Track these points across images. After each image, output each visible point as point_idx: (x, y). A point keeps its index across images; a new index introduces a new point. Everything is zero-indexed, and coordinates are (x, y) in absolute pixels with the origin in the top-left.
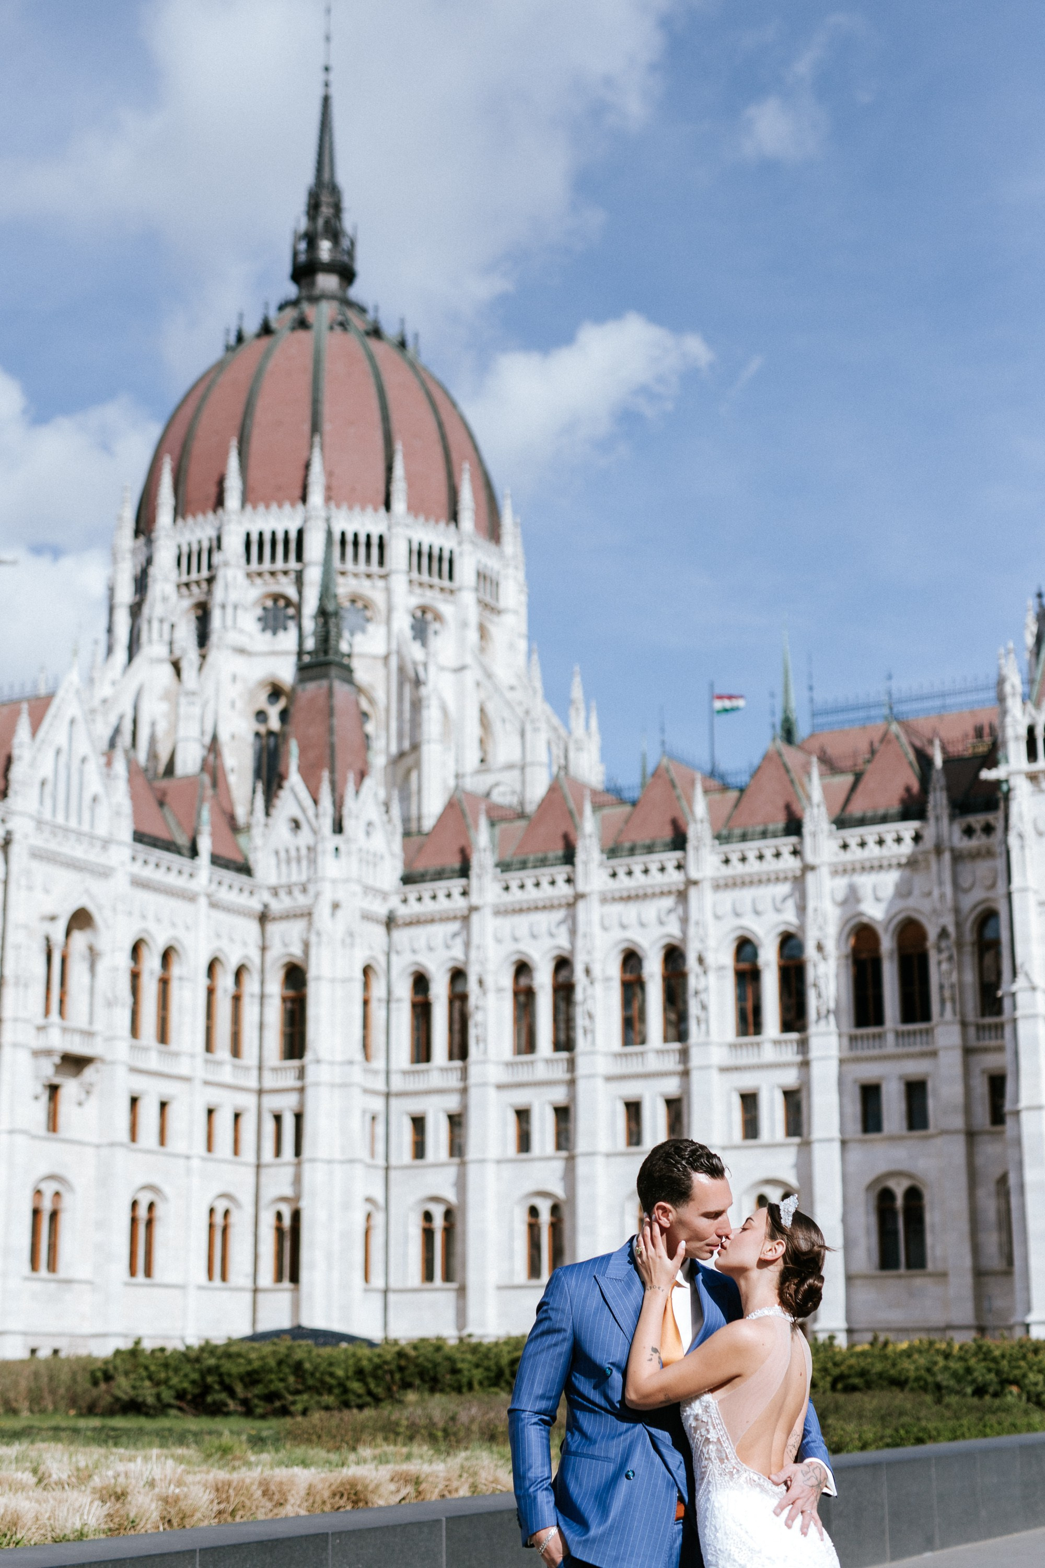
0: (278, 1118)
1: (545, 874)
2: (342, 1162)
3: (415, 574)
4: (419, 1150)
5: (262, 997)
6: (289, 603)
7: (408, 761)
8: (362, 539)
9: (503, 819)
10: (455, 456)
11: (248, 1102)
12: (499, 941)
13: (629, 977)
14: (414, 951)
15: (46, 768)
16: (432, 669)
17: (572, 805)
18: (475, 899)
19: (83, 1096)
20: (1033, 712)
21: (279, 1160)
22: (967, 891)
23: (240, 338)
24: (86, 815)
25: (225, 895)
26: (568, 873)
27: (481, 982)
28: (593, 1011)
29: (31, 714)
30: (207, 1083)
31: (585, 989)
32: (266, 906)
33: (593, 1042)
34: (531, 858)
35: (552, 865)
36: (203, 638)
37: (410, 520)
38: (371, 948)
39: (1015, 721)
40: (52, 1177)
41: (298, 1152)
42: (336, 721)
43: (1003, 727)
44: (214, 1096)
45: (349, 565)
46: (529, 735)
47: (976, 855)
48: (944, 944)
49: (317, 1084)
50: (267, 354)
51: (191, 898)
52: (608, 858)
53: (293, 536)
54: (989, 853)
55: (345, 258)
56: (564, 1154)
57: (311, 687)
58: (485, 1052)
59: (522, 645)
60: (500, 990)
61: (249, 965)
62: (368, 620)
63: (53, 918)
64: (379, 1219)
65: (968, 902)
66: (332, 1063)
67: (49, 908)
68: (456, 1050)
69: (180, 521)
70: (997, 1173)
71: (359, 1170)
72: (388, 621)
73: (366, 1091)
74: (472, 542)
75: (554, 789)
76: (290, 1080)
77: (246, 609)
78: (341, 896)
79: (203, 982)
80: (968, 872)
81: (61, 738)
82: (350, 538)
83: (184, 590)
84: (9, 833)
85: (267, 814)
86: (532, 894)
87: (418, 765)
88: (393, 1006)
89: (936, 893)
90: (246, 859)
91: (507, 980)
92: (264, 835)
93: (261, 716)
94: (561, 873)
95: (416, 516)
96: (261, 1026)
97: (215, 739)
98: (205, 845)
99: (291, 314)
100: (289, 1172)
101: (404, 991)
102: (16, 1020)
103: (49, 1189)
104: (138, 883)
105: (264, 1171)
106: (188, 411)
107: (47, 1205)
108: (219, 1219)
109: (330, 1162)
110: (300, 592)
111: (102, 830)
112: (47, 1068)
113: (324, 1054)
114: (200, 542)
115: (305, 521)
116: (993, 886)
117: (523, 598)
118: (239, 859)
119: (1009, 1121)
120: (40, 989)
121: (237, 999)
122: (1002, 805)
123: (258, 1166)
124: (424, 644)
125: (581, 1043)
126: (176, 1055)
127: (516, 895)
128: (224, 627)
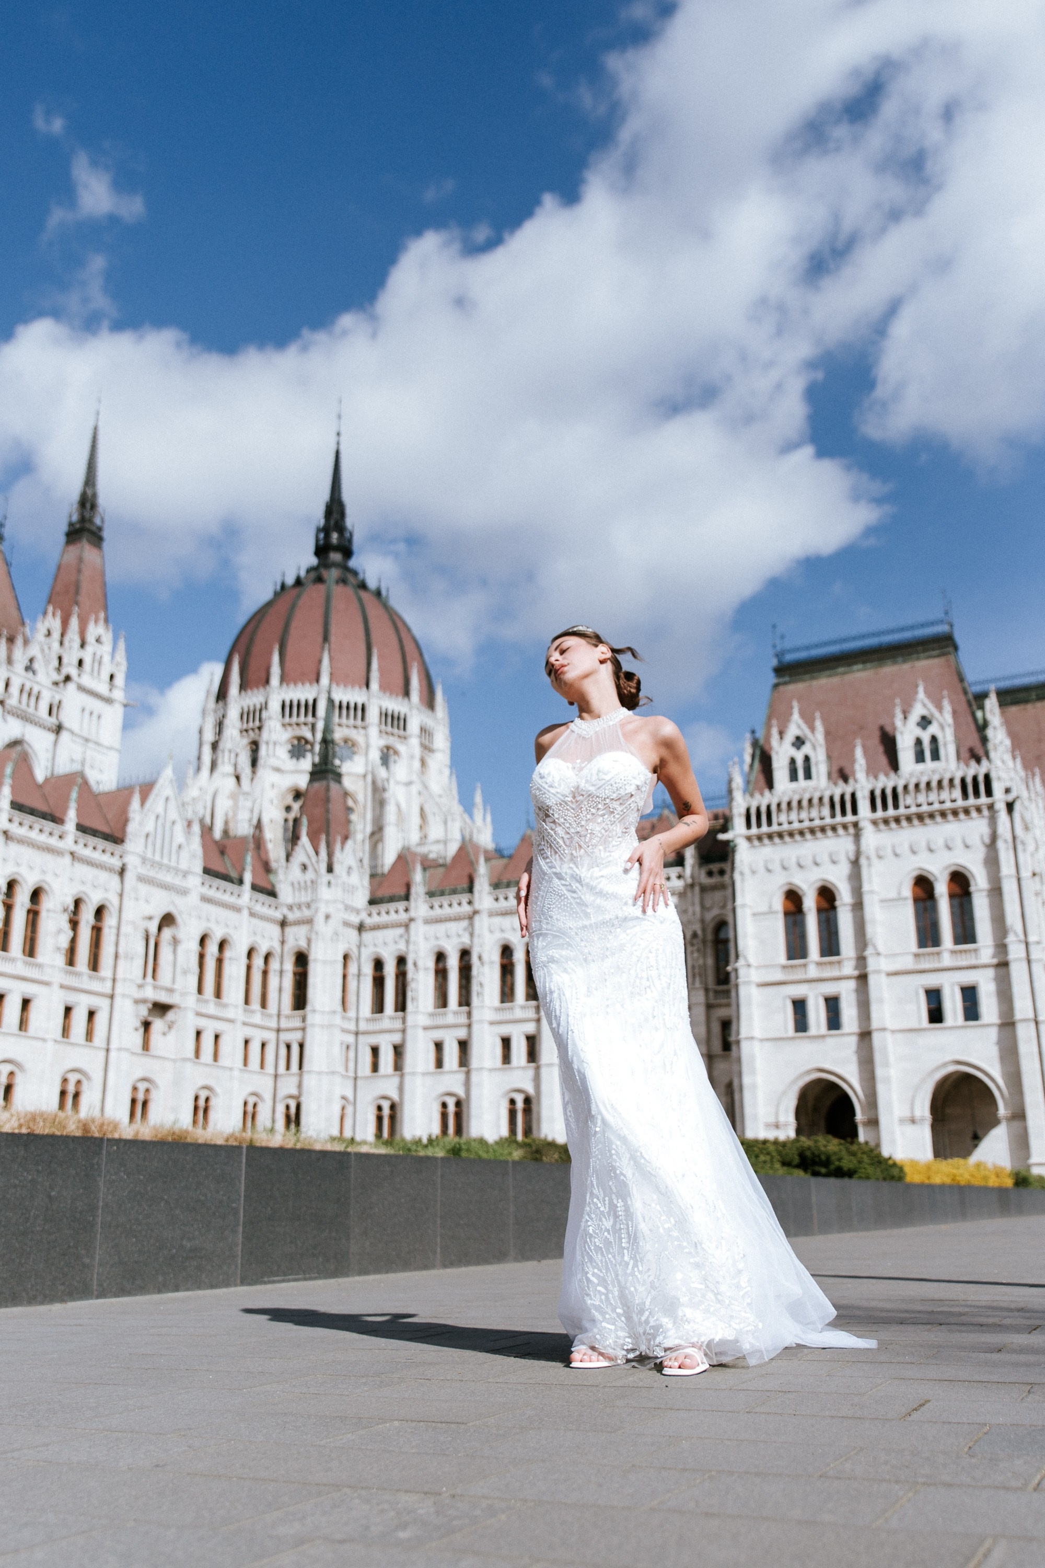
0: (288, 1047)
1: (455, 899)
2: (327, 1073)
3: (383, 727)
4: (375, 1067)
5: (281, 972)
6: (307, 742)
7: (376, 837)
8: (352, 705)
9: (430, 867)
10: (408, 659)
11: (271, 1036)
12: (426, 939)
13: (505, 961)
14: (375, 945)
15: (150, 827)
16: (392, 782)
17: (473, 857)
18: (412, 913)
19: (166, 1029)
20: (750, 799)
21: (288, 1072)
22: (709, 909)
23: (283, 586)
24: (174, 857)
25: (258, 908)
26: (469, 899)
27: (415, 964)
28: (483, 982)
29: (140, 792)
30: (245, 1024)
31: (478, 969)
32: (285, 917)
33: (483, 1001)
34: (448, 888)
35: (460, 893)
36: (254, 762)
37: (381, 694)
38: (349, 942)
39: (738, 805)
40: (144, 1079)
41: (300, 1067)
42: (331, 806)
43: (731, 809)
44: (249, 1032)
45: (344, 720)
46: (449, 823)
47: (714, 888)
48: (695, 941)
49: (313, 1025)
50: (298, 596)
51: (237, 909)
52: (494, 889)
53: (311, 702)
54: (723, 887)
55: (347, 543)
56: (464, 1069)
57: (317, 785)
58: (417, 1007)
59: (447, 772)
60: (426, 969)
61: (274, 952)
62: (354, 753)
63: (150, 918)
64: (349, 1110)
65: (709, 916)
66: (323, 1013)
67: (149, 910)
68: (400, 1007)
69: (243, 692)
70: (725, 1080)
71: (338, 1080)
72: (366, 754)
73: (344, 1031)
74: (418, 709)
75: (462, 849)
76: (297, 1023)
77: (281, 744)
78: (331, 910)
79: (244, 961)
80: (710, 898)
81: (160, 809)
82: (345, 705)
83: (245, 733)
84: (124, 865)
85: (288, 860)
86: (447, 911)
87: (381, 840)
88: (362, 978)
89: (690, 910)
90: (273, 886)
91: (431, 963)
92: (285, 873)
93: (288, 809)
94: (464, 898)
95: (384, 693)
96: (280, 990)
97: (259, 821)
98: (248, 877)
99: (313, 575)
100: (294, 1080)
101: (368, 970)
102: (125, 980)
103: (142, 1087)
104: (205, 899)
105: (279, 1080)
106: (250, 628)
107: (141, 1097)
108: (250, 1108)
109: (320, 1073)
110: (313, 735)
111: (183, 866)
112: (144, 1011)
113: (318, 1007)
114: (255, 706)
115: (318, 694)
116: (724, 907)
117: (448, 744)
118: (269, 887)
119: (734, 1048)
120: (141, 962)
121: (265, 973)
122: (731, 855)
123: (276, 1076)
124: (387, 768)
125: (475, 1001)
126: (226, 1006)
127: (438, 912)
128: (268, 755)
